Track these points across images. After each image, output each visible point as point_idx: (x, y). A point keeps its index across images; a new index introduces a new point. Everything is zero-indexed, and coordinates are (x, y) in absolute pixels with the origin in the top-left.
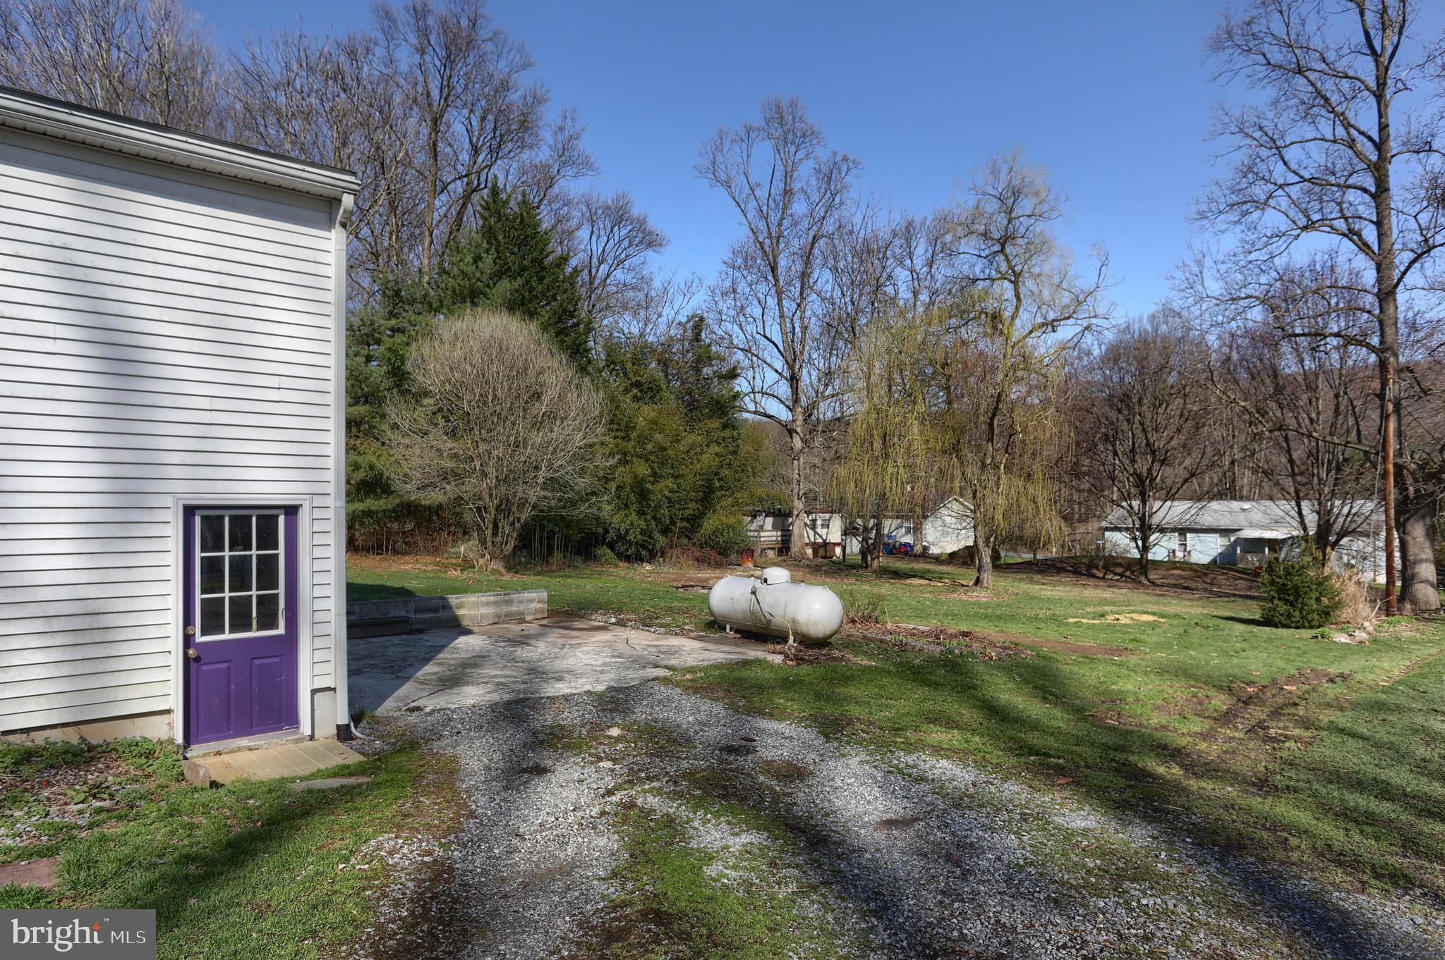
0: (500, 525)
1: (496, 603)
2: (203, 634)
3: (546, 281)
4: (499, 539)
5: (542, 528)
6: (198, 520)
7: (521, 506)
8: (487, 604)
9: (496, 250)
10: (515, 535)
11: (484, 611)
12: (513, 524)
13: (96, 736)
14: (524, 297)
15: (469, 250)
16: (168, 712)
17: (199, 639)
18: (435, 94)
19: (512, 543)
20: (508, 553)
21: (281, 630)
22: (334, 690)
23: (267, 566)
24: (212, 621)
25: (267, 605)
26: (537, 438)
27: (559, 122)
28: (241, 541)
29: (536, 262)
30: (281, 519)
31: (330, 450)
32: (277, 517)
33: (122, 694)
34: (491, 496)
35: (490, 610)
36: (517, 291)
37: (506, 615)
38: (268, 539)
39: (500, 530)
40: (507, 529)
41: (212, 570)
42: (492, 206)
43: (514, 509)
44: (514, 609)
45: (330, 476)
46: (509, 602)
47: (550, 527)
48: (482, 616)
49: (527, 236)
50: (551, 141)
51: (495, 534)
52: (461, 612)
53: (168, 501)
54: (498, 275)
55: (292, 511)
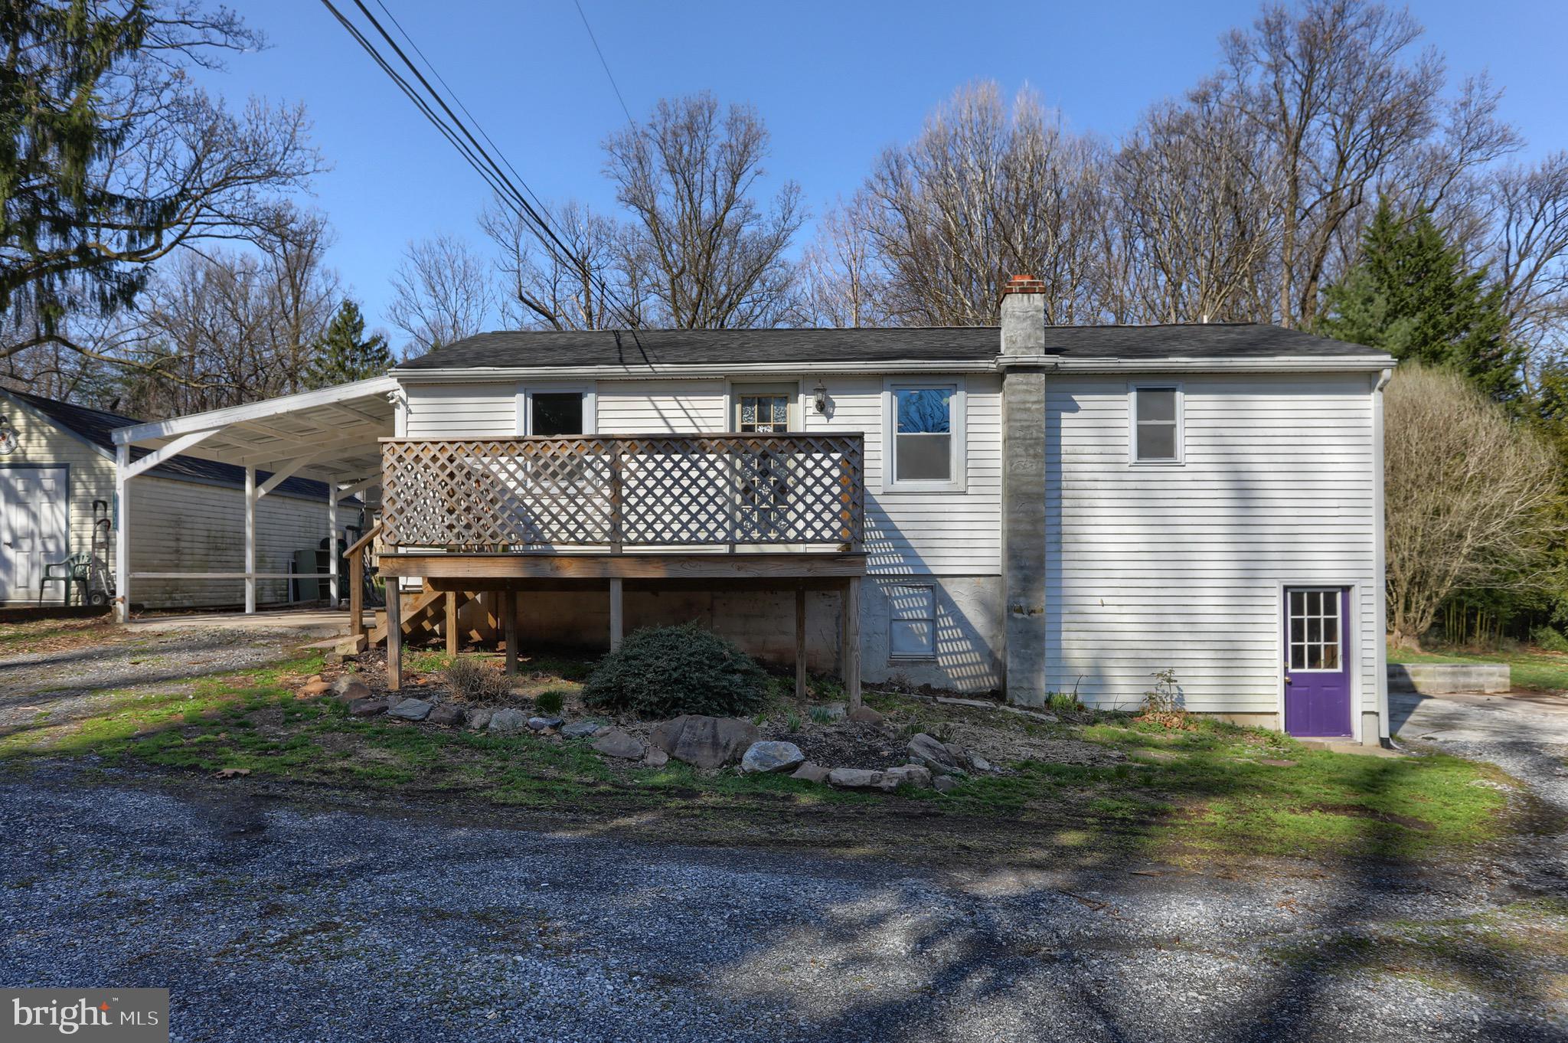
0: (1414, 600)
1: (1454, 674)
2: (1293, 667)
3: (1454, 310)
4: (1411, 615)
5: (1460, 604)
6: (1289, 594)
7: (1441, 580)
8: (1444, 674)
9: (1390, 287)
10: (1432, 611)
11: (1440, 680)
12: (1429, 598)
13: (1240, 721)
14: (1426, 335)
15: (1356, 294)
16: (1275, 713)
17: (1291, 670)
18: (1293, 111)
19: (1429, 619)
20: (1424, 630)
21: (1339, 669)
22: (1377, 714)
23: (1331, 625)
24: (1298, 662)
25: (1331, 652)
26: (1463, 503)
27: (1461, 96)
28: (1314, 609)
29: (1440, 289)
30: (1339, 596)
31: (1372, 547)
32: (1335, 593)
33: (1252, 699)
34: (1402, 567)
35: (1448, 680)
36: (1416, 329)
37: (1464, 686)
38: (1330, 608)
39: (1414, 605)
40: (1423, 603)
41: (1297, 626)
42: (1379, 235)
43: (1431, 581)
44: (1473, 680)
45: (1372, 565)
46: (1468, 674)
47: (1472, 602)
48: (1439, 685)
49: (1427, 261)
50: (1449, 123)
51: (1407, 608)
52: (1415, 680)
53: (1275, 583)
54: (1393, 315)
55: (1346, 589)
